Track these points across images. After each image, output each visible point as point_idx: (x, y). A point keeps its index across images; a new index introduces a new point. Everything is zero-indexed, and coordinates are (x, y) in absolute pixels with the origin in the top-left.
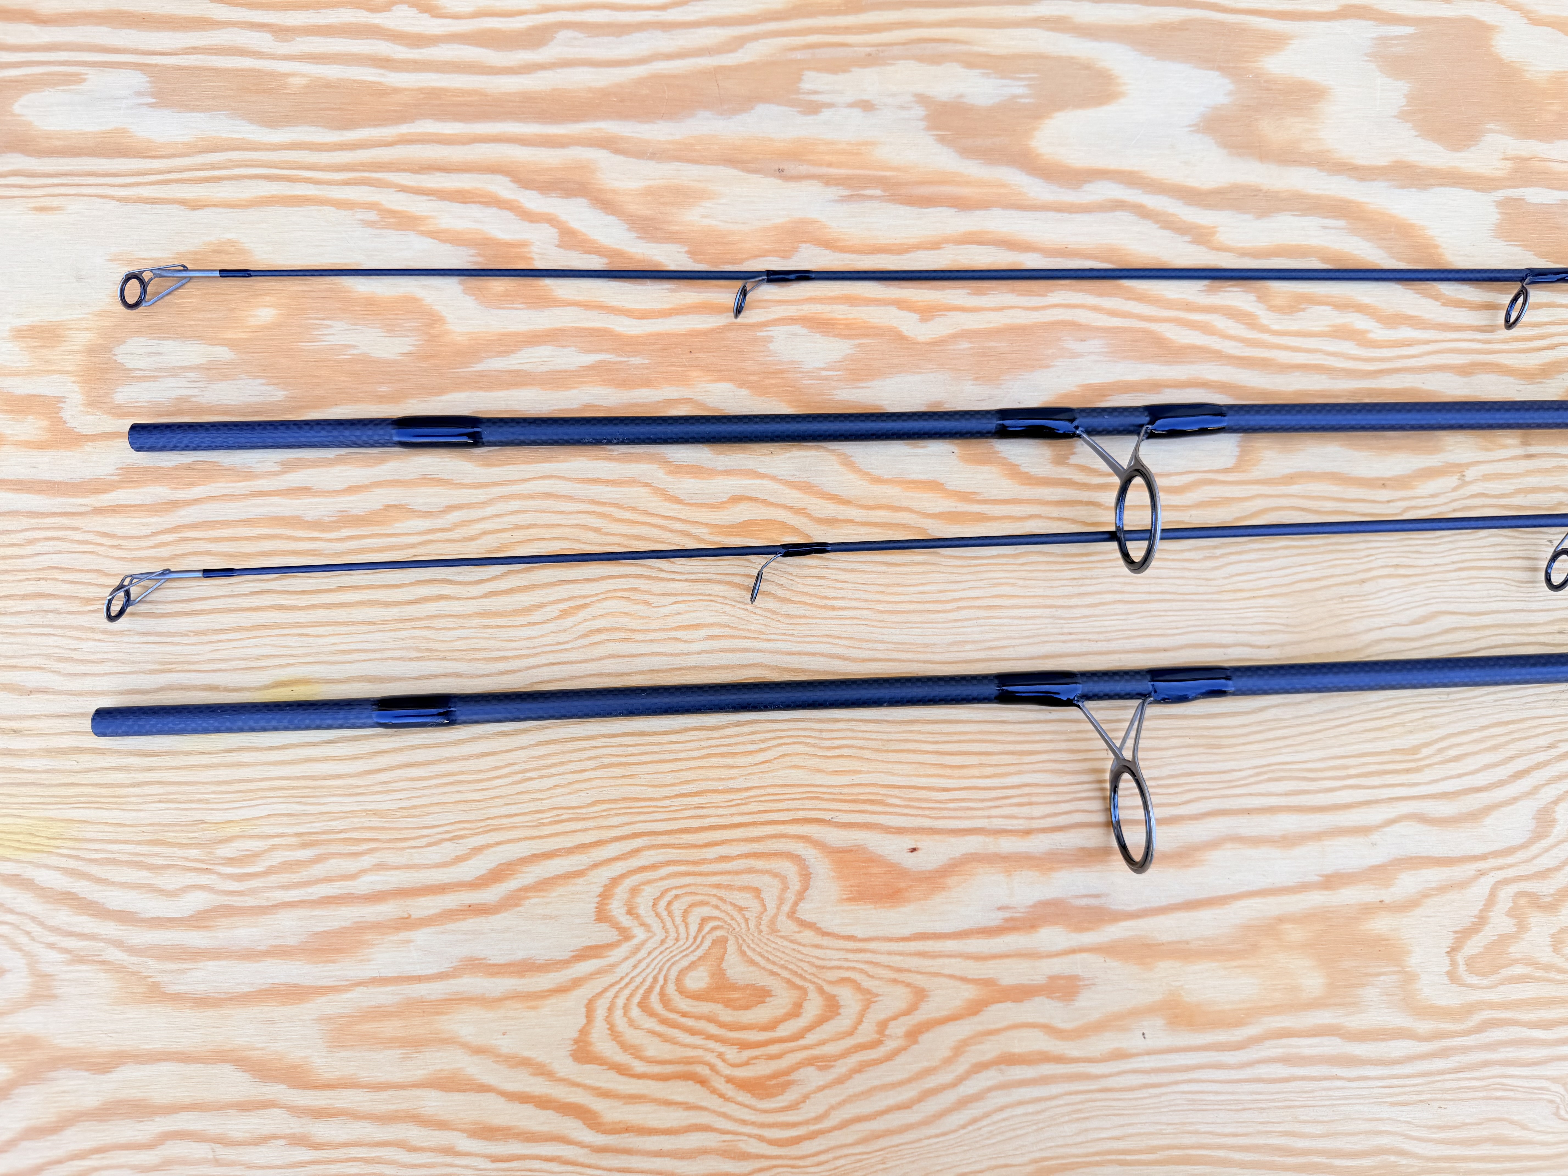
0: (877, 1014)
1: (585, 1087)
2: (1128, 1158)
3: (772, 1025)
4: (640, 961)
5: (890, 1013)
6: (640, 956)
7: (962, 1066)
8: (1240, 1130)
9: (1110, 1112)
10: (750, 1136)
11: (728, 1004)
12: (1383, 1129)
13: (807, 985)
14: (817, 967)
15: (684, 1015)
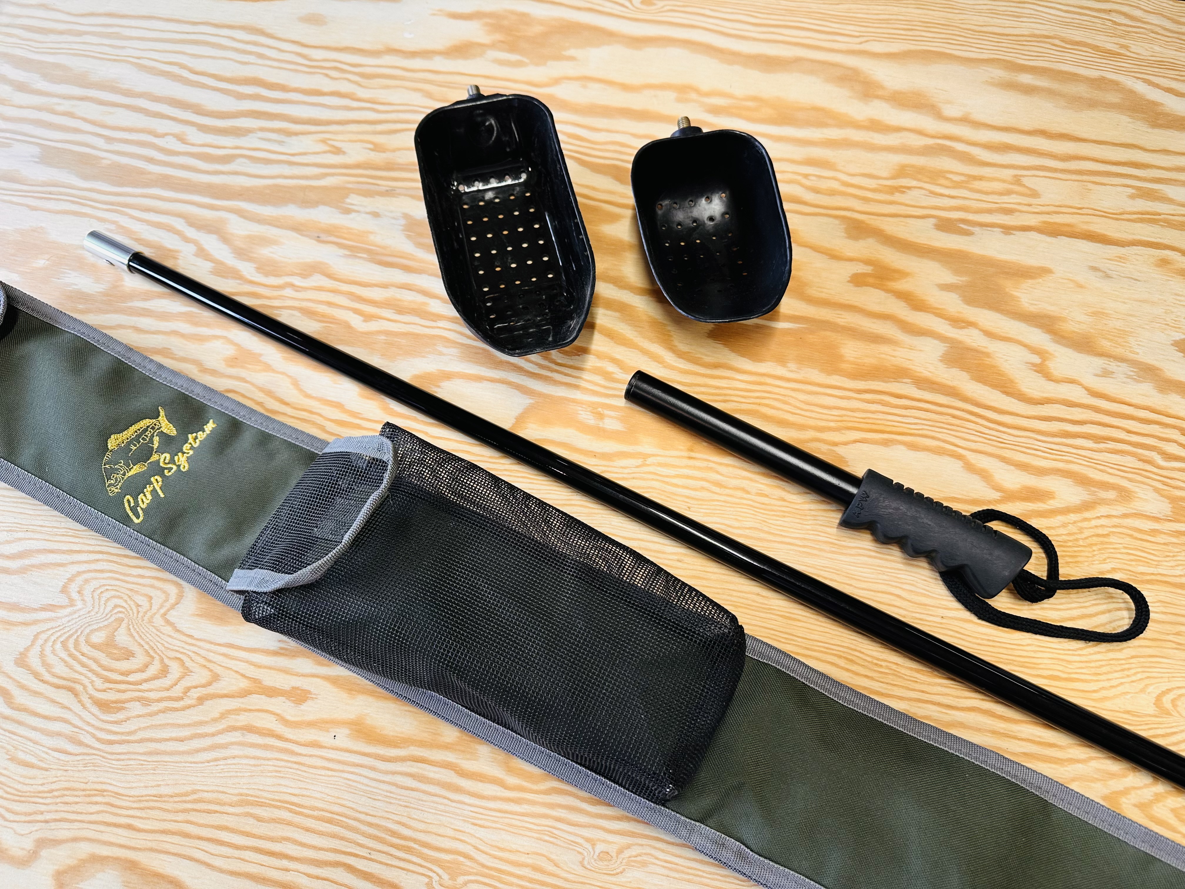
0: (187, 682)
1: (14, 680)
2: (297, 809)
3: (127, 673)
4: (73, 619)
5: (194, 684)
6: (74, 617)
7: (221, 726)
8: (372, 813)
9: (297, 778)
10: (88, 732)
11: (109, 655)
12: (463, 838)
13: (155, 655)
14: (165, 647)
15: (83, 654)
